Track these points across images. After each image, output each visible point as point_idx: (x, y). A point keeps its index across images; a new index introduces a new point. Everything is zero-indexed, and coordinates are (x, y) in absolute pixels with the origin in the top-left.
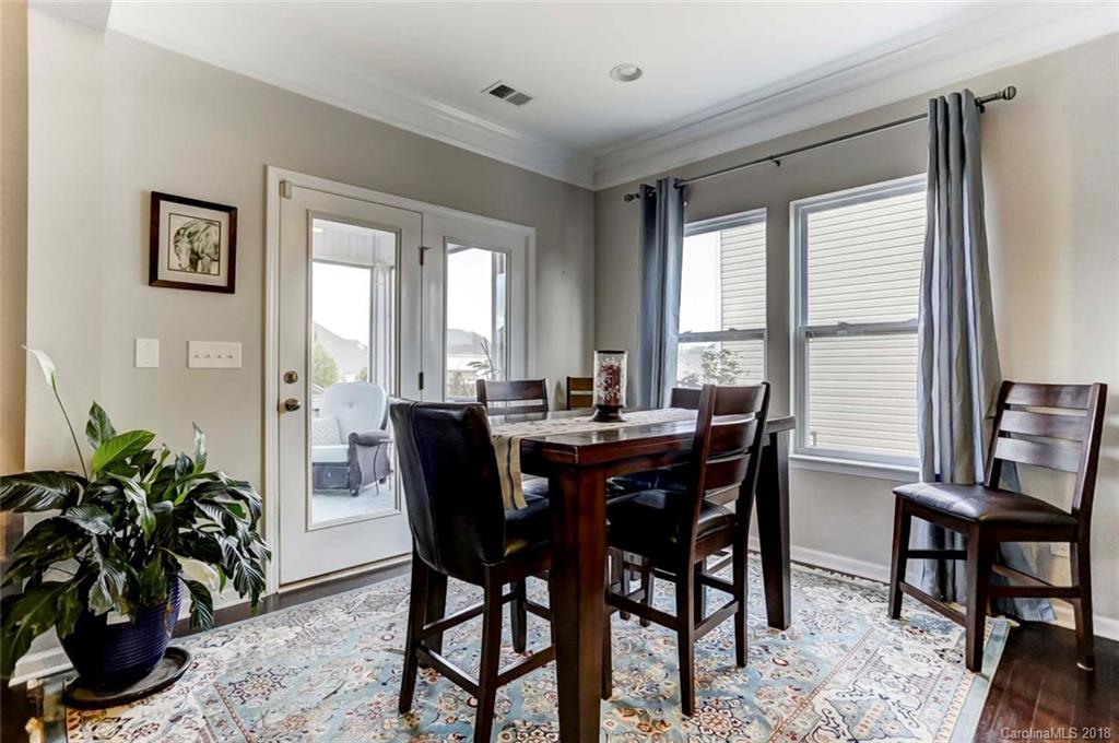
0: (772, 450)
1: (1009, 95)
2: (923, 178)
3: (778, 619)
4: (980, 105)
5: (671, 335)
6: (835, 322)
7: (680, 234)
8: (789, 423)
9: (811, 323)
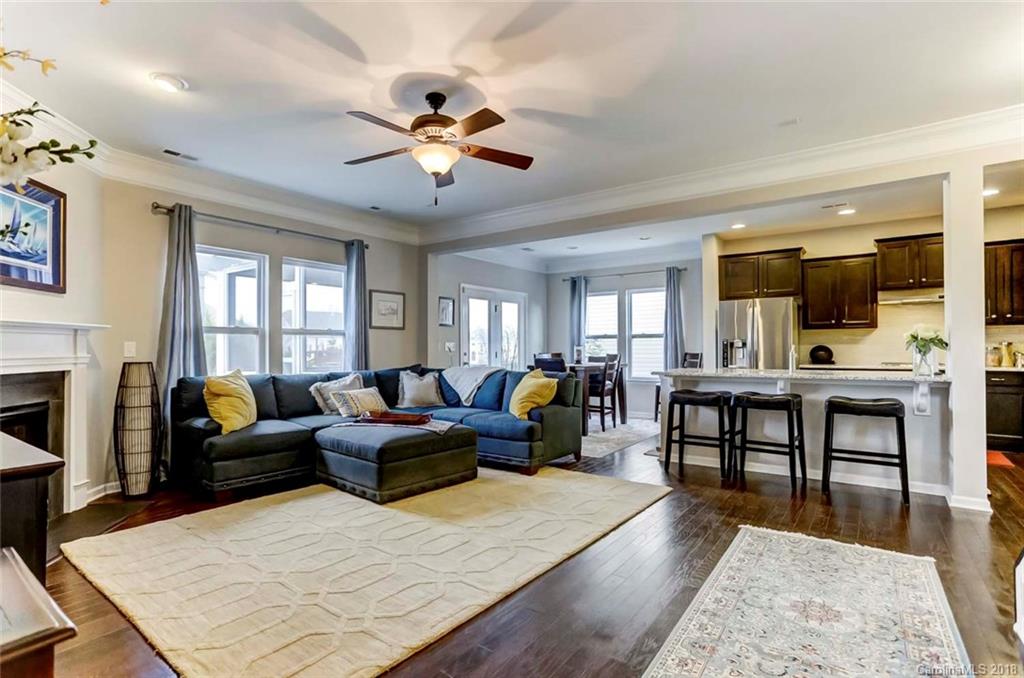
0: (621, 373)
1: (685, 269)
2: (665, 288)
3: (623, 422)
4: (679, 271)
5: (583, 337)
6: (640, 333)
7: (586, 296)
8: (626, 365)
9: (634, 333)
